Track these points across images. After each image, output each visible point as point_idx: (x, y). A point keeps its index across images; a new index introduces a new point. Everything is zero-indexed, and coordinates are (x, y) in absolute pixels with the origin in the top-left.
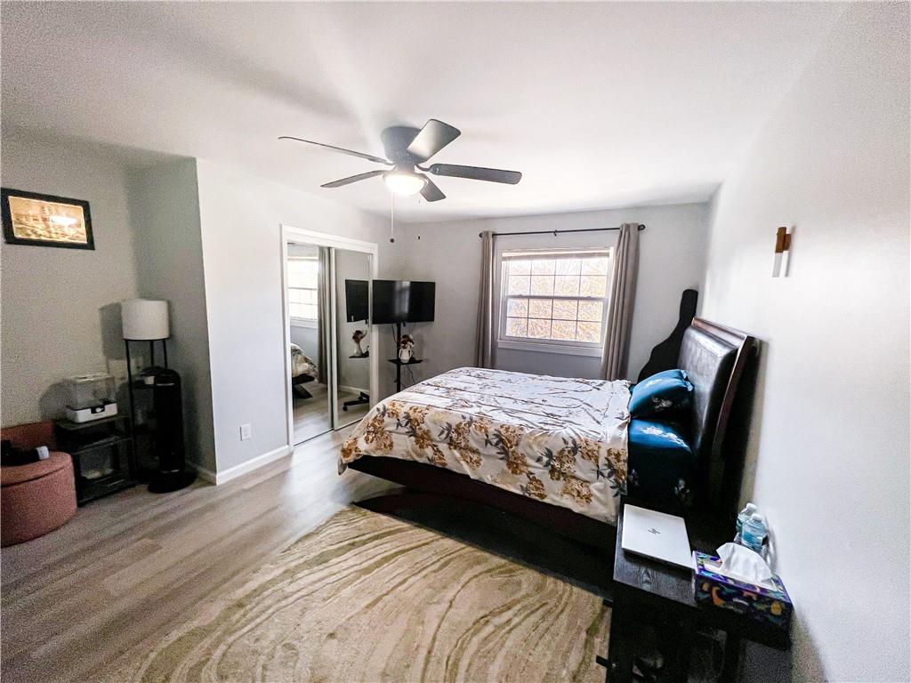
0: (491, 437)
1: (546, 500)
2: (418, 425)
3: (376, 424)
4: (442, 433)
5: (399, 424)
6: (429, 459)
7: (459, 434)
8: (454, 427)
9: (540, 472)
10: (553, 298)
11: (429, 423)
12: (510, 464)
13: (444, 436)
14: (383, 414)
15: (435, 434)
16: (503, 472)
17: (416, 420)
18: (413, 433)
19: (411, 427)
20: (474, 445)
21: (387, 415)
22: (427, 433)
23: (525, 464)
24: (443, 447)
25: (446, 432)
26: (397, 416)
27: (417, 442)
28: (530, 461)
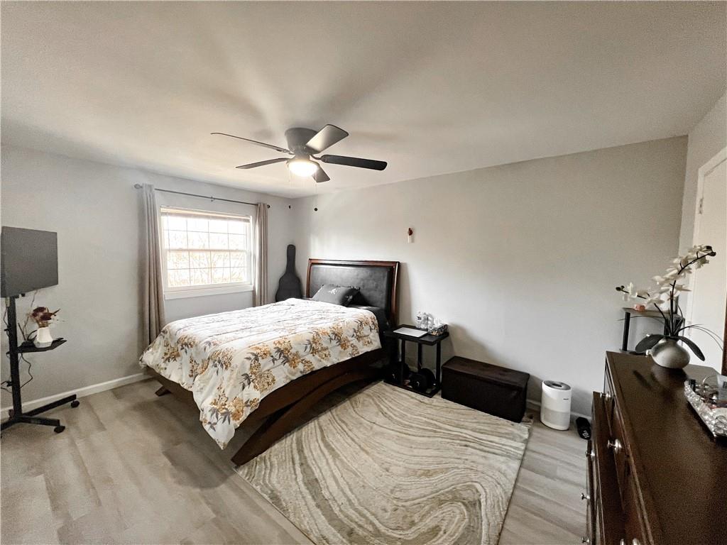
0: (331, 335)
1: (361, 353)
2: (289, 351)
3: (254, 370)
4: (306, 348)
5: (274, 360)
6: (301, 372)
7: (316, 343)
8: (311, 341)
9: (354, 341)
10: (210, 251)
11: (295, 346)
12: (342, 346)
13: (308, 350)
14: (257, 359)
15: (302, 352)
16: (340, 352)
17: (286, 349)
18: (287, 360)
19: (284, 357)
20: (325, 345)
21: (260, 358)
22: (297, 354)
23: (349, 341)
24: (309, 357)
25: (309, 346)
26: (270, 354)
27: (290, 365)
28: (350, 339)
